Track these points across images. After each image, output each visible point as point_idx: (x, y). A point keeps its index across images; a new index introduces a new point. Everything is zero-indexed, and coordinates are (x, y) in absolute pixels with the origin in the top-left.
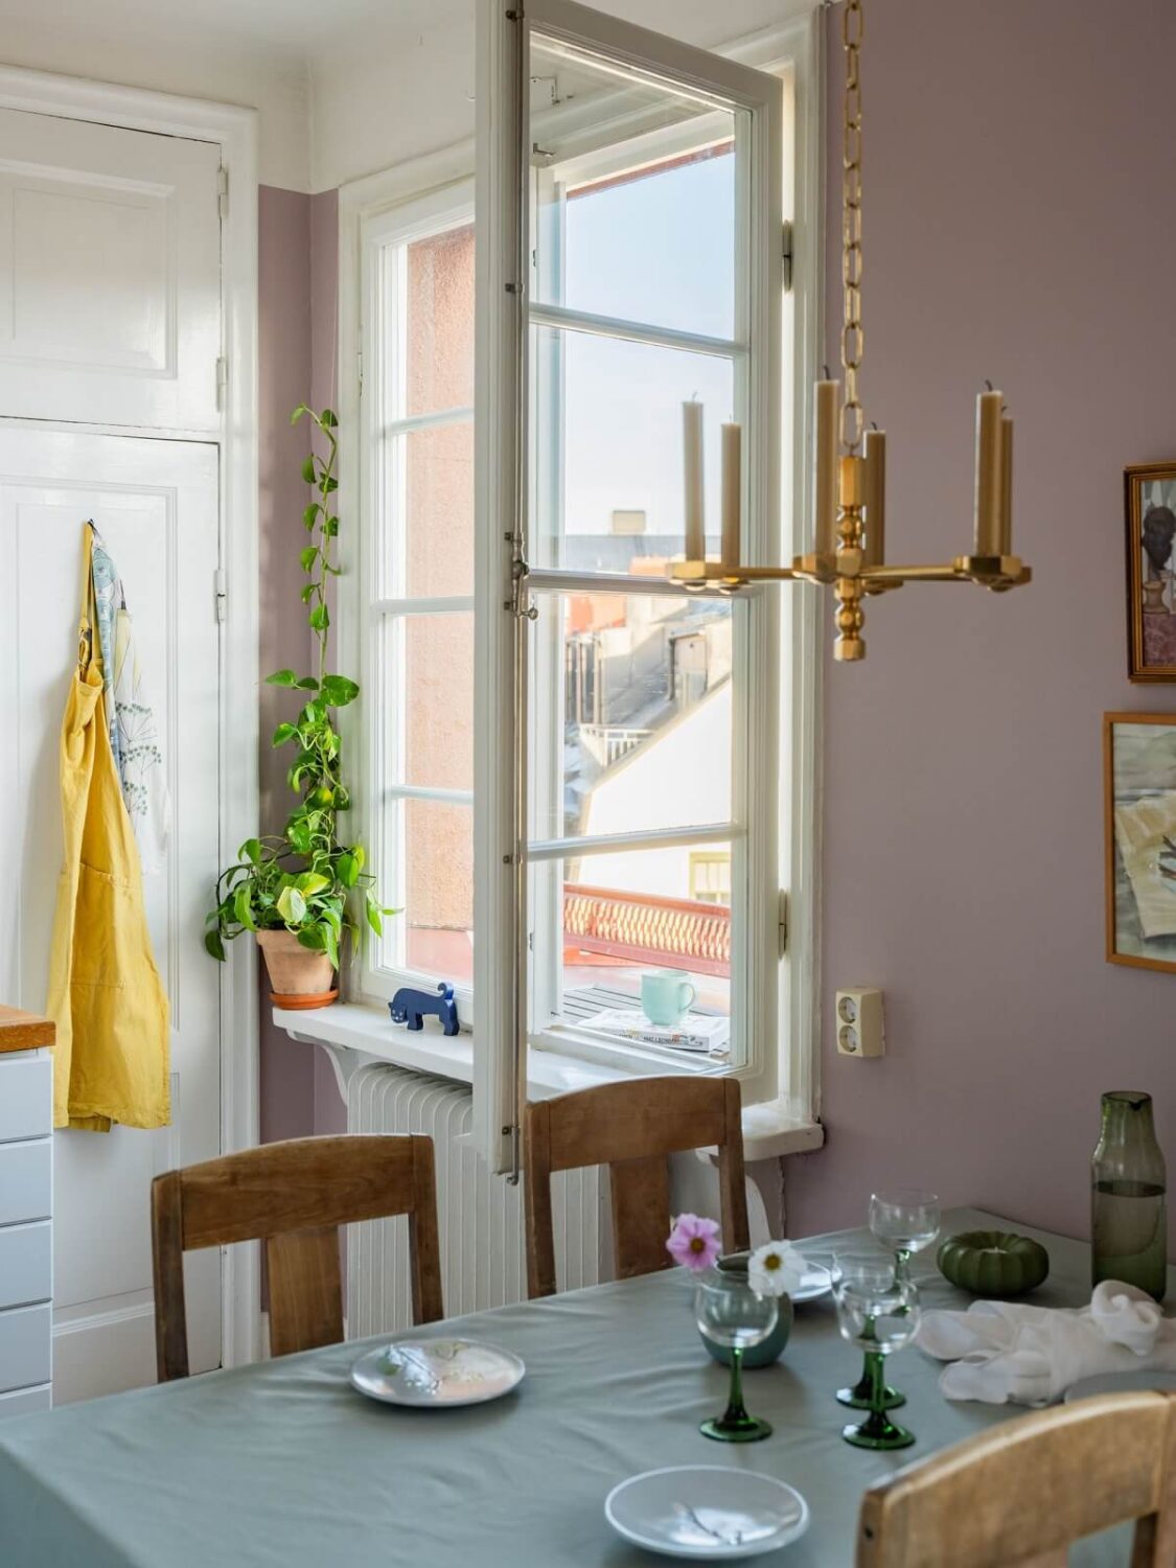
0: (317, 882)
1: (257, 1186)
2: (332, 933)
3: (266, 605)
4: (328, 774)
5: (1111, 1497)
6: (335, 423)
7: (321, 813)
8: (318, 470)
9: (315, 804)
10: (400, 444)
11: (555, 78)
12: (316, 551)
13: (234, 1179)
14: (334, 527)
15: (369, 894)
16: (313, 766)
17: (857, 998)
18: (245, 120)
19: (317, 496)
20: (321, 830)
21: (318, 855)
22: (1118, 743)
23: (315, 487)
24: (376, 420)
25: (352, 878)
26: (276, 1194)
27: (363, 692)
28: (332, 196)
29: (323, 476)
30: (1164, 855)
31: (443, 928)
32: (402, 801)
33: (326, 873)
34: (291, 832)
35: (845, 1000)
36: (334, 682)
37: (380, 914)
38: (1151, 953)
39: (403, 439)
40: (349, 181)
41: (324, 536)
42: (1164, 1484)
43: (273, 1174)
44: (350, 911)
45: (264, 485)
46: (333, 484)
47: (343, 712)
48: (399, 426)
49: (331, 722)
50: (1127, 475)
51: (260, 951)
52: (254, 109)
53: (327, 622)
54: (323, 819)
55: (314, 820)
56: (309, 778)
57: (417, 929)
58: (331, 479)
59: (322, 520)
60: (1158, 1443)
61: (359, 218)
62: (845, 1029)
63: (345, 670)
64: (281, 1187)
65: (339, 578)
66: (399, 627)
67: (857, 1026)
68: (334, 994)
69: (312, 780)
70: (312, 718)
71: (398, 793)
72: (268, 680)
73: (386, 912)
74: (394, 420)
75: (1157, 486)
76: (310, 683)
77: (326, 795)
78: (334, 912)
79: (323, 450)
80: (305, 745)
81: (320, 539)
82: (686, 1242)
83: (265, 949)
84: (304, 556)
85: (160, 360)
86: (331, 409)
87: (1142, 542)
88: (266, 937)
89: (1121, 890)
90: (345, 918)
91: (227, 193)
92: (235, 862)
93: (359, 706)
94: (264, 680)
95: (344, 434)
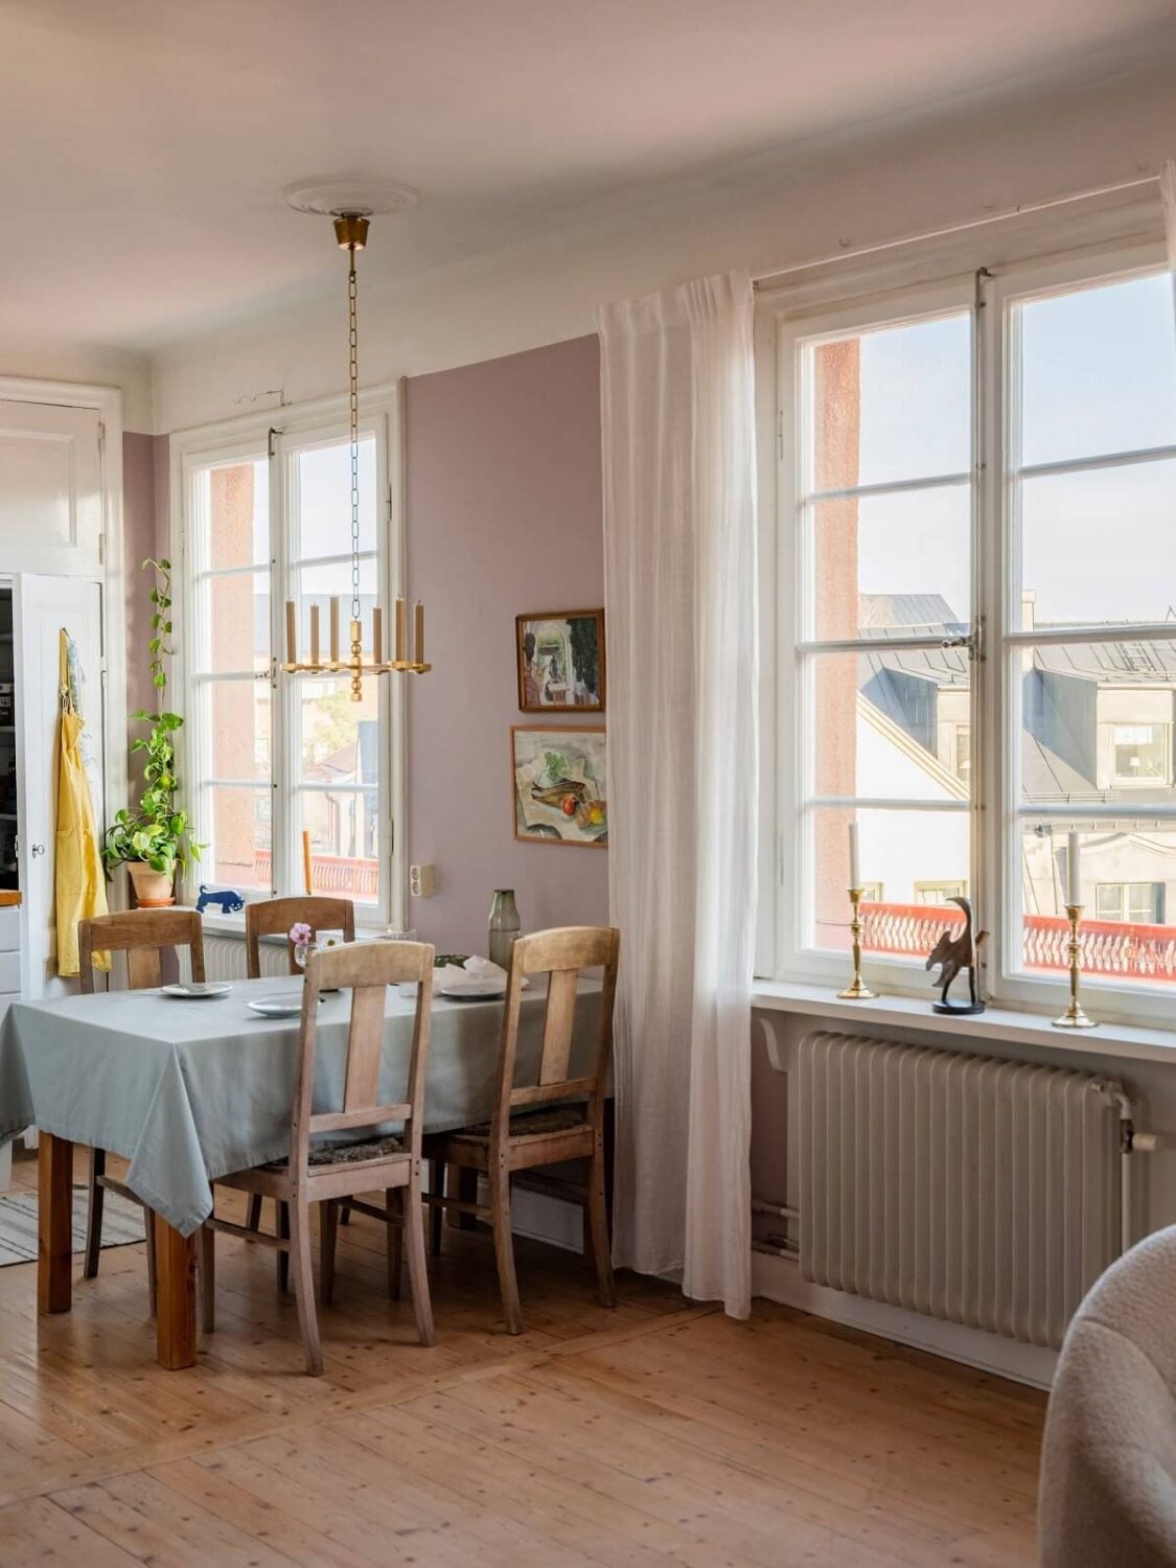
0: (157, 829)
1: (123, 927)
2: (170, 864)
3: (130, 672)
4: (166, 771)
5: (402, 972)
6: (169, 567)
7: (161, 792)
8: (160, 594)
9: (159, 786)
10: (207, 584)
11: (282, 392)
12: (158, 642)
13: (113, 923)
14: (169, 628)
15: (190, 838)
16: (157, 765)
17: (419, 868)
18: (113, 396)
19: (160, 610)
20: (161, 801)
21: (159, 816)
22: (516, 740)
23: (158, 604)
24: (193, 571)
25: (180, 828)
26: (131, 931)
27: (187, 721)
28: (164, 439)
29: (162, 598)
30: (533, 789)
31: (238, 864)
32: (211, 789)
33: (163, 825)
34: (142, 802)
35: (415, 869)
36: (169, 717)
37: (198, 848)
38: (530, 834)
39: (209, 581)
40: (175, 432)
41: (162, 633)
42: (424, 972)
43: (130, 923)
44: (182, 851)
45: (128, 603)
46: (168, 603)
47: (177, 733)
48: (206, 574)
49: (169, 741)
50: (517, 619)
51: (129, 876)
52: (118, 387)
53: (165, 682)
54: (162, 795)
55: (156, 796)
56: (156, 773)
57: (220, 864)
58: (167, 600)
59: (161, 624)
60: (422, 958)
61: (181, 453)
62: (415, 883)
63: (177, 712)
64: (133, 928)
65: (173, 657)
66: (208, 688)
67: (419, 881)
68: (173, 899)
69: (157, 773)
70: (155, 737)
71: (208, 784)
72: (133, 716)
73: (202, 847)
74: (204, 570)
75: (528, 624)
76: (155, 718)
77: (166, 781)
78: (170, 850)
79: (162, 583)
80: (150, 751)
81: (161, 634)
82: (298, 936)
83: (132, 873)
84: (151, 644)
85: (66, 536)
86: (167, 559)
87: (524, 649)
88: (132, 866)
89: (519, 807)
90: (177, 856)
91: (104, 438)
92: (114, 824)
93: (185, 729)
94: (129, 716)
95: (174, 573)
